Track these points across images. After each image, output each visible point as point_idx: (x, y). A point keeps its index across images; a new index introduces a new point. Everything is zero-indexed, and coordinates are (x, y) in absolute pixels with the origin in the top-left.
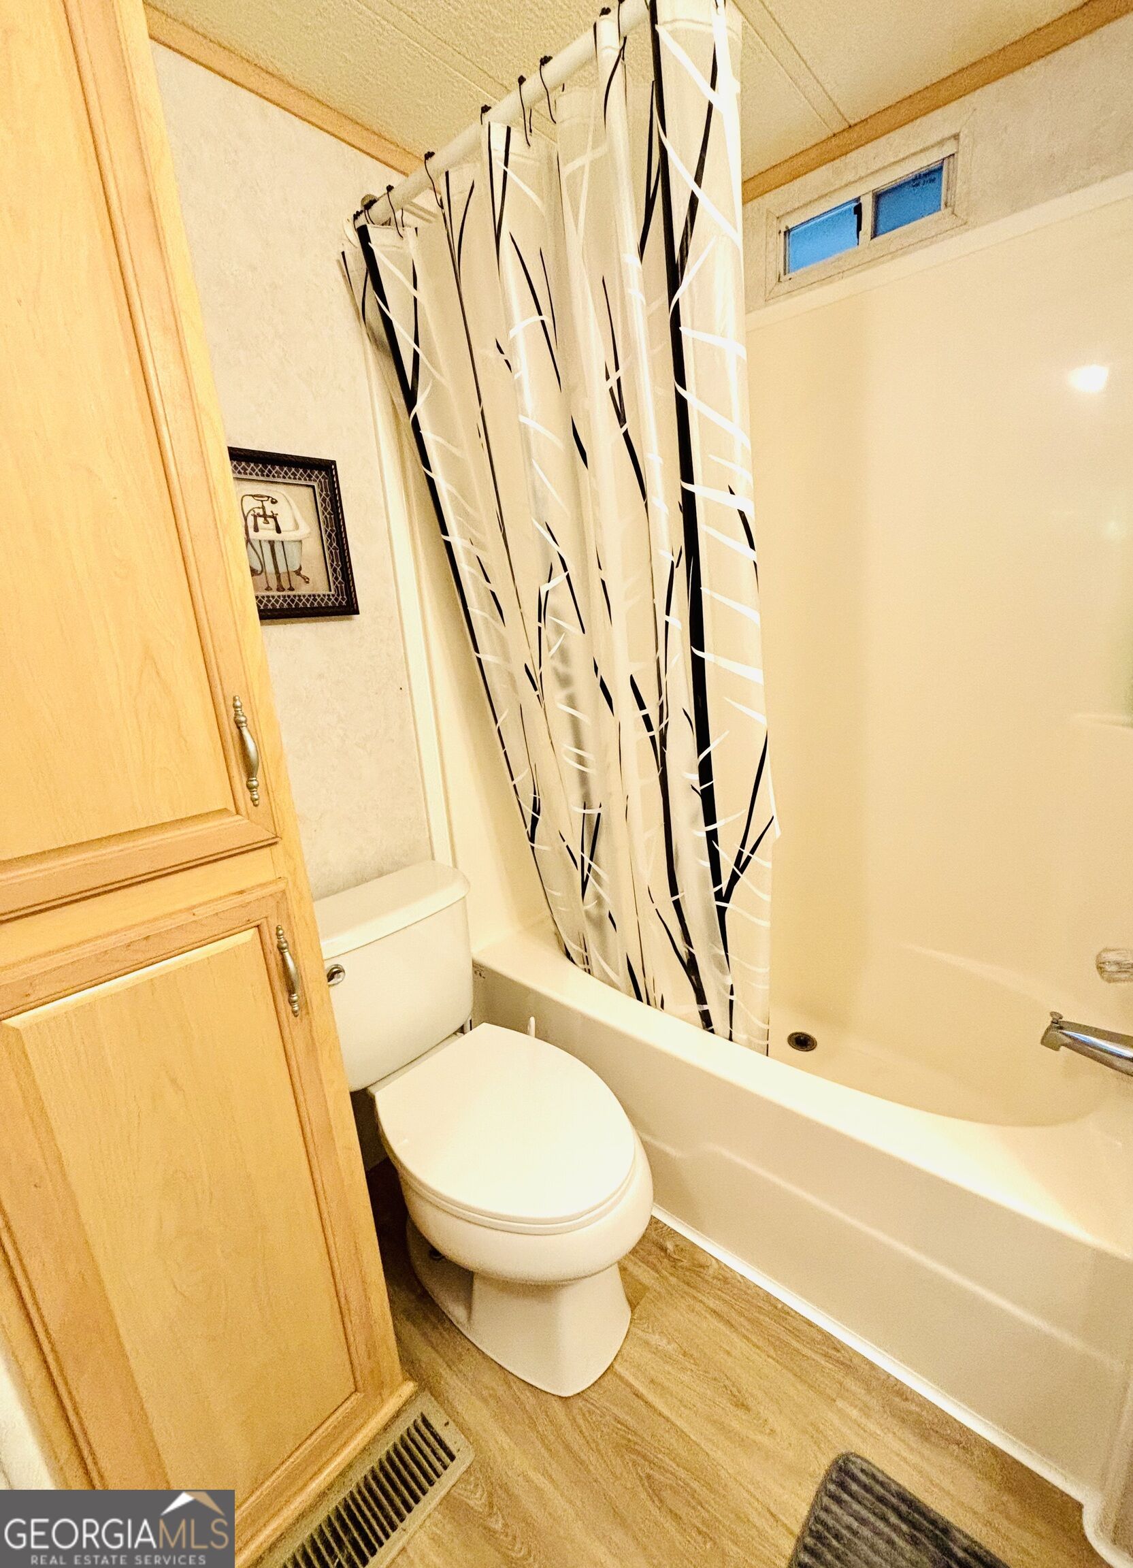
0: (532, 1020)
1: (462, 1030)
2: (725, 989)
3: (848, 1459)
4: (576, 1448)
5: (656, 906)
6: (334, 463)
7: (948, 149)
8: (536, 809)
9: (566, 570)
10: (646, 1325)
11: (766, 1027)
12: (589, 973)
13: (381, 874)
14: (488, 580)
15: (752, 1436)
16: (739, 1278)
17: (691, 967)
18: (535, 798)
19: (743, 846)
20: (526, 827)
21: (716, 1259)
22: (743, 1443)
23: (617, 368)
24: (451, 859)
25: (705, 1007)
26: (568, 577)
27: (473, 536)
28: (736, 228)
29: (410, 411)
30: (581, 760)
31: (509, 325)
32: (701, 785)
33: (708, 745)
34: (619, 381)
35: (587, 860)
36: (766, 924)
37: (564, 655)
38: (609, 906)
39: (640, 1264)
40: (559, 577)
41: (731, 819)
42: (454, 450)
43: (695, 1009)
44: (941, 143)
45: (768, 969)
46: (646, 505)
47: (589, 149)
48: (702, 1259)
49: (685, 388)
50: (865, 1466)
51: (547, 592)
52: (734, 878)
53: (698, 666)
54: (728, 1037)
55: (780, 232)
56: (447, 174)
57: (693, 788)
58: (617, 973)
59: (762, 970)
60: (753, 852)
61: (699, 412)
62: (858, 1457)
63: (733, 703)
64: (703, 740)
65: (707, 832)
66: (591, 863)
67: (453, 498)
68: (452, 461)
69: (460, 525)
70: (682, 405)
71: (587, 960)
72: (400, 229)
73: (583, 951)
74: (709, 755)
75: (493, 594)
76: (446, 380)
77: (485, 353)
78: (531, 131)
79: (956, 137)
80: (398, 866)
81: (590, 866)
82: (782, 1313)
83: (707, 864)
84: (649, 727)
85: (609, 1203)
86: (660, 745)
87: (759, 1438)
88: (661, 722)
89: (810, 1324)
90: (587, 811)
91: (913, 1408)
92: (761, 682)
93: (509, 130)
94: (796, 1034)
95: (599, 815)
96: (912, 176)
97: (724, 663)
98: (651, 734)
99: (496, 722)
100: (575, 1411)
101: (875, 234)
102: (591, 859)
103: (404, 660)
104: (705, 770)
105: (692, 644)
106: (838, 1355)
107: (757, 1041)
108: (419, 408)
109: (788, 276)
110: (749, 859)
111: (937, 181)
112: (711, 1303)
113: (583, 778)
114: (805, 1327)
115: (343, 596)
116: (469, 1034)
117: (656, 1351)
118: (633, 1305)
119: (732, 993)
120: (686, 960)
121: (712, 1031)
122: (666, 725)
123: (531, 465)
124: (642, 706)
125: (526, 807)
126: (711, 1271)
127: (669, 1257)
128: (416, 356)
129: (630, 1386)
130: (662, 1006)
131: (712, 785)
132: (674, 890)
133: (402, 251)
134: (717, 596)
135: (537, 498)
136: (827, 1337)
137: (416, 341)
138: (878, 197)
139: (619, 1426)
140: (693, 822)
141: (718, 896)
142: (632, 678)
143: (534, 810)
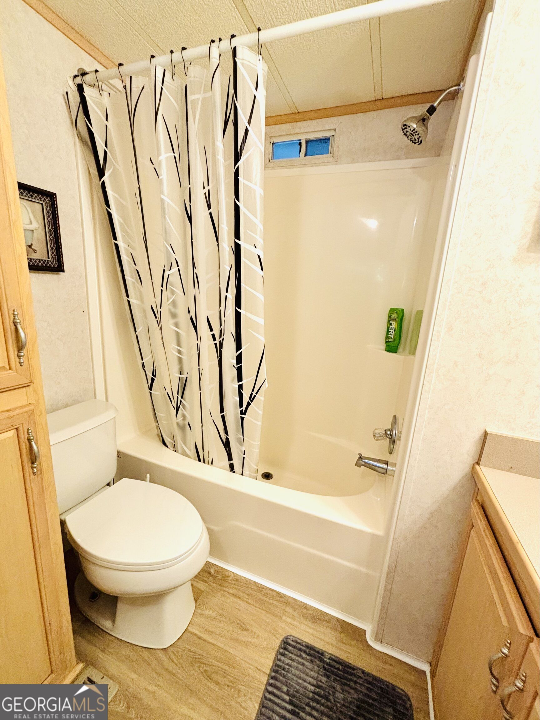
0: (148, 475)
1: (108, 485)
2: (242, 453)
3: (287, 638)
4: (171, 668)
5: (213, 418)
6: (55, 194)
7: (332, 133)
8: (154, 374)
9: (178, 266)
10: (202, 607)
11: (257, 468)
12: (176, 452)
13: (67, 406)
14: (135, 264)
15: (250, 640)
16: (243, 578)
17: (227, 445)
18: (154, 369)
19: (253, 391)
20: (148, 383)
21: (233, 572)
22: (246, 644)
23: (208, 185)
24: (104, 398)
25: (232, 462)
26: (179, 269)
27: (130, 243)
28: (262, 145)
29: (100, 178)
30: (180, 352)
31: (159, 155)
32: (237, 365)
33: (241, 348)
34: (209, 191)
35: (180, 398)
36: (260, 423)
37: (174, 304)
38: (189, 419)
39: (199, 581)
40: (175, 269)
41: (249, 379)
42: (122, 201)
43: (227, 463)
44: (330, 130)
45: (259, 443)
46: (218, 245)
47: (202, 92)
48: (227, 573)
49: (239, 201)
50: (294, 639)
51: (169, 275)
52: (249, 404)
53: (238, 316)
54: (241, 474)
55: (270, 143)
56: (131, 77)
57: (234, 366)
58: (190, 450)
59: (257, 443)
60: (257, 393)
61: (244, 212)
62: (291, 636)
63: (252, 332)
64: (239, 346)
65: (238, 385)
66: (182, 400)
67: (121, 224)
68: (121, 207)
69: (123, 237)
70: (237, 208)
71: (174, 446)
72: (101, 91)
73: (173, 442)
74: (241, 353)
75: (137, 271)
76: (120, 168)
77: (143, 161)
78: (174, 74)
79: (335, 130)
80: (76, 402)
81: (181, 401)
82: (261, 588)
83: (238, 399)
84: (214, 339)
85: (192, 549)
86: (219, 348)
87: (253, 640)
88: (220, 337)
89: (272, 590)
90: (181, 376)
91: (311, 612)
92: (263, 324)
93: (165, 70)
94: (265, 473)
95: (187, 377)
96: (319, 138)
97: (249, 315)
98: (215, 342)
99: (136, 332)
100: (171, 653)
101: (306, 155)
102: (182, 398)
103: (86, 297)
104: (239, 359)
105: (236, 306)
106: (283, 599)
107: (252, 474)
108: (105, 178)
109: (274, 160)
110: (255, 396)
111: (328, 143)
112: (231, 591)
113: (180, 360)
114: (270, 592)
115: (56, 262)
116: (113, 487)
117: (208, 617)
118: (196, 601)
119: (244, 454)
120: (224, 441)
121: (234, 472)
122: (223, 339)
123: (165, 218)
124: (211, 330)
125: (149, 374)
126: (231, 578)
127: (212, 576)
128: (106, 153)
129: (196, 635)
130: (212, 464)
131: (242, 365)
132: (222, 410)
133: (101, 101)
134: (247, 287)
135: (166, 232)
136: (278, 593)
137: (106, 146)
138: (307, 142)
139: (192, 654)
140: (233, 380)
141: (242, 412)
142: (207, 317)
143: (153, 375)
